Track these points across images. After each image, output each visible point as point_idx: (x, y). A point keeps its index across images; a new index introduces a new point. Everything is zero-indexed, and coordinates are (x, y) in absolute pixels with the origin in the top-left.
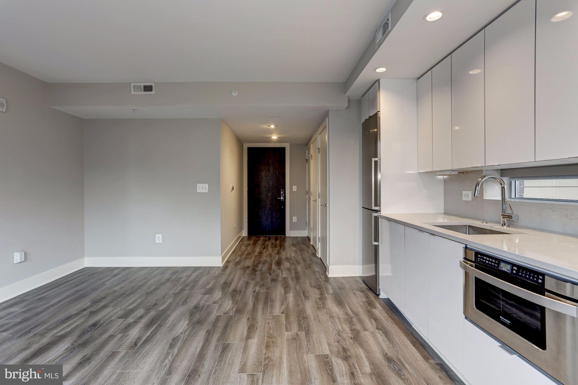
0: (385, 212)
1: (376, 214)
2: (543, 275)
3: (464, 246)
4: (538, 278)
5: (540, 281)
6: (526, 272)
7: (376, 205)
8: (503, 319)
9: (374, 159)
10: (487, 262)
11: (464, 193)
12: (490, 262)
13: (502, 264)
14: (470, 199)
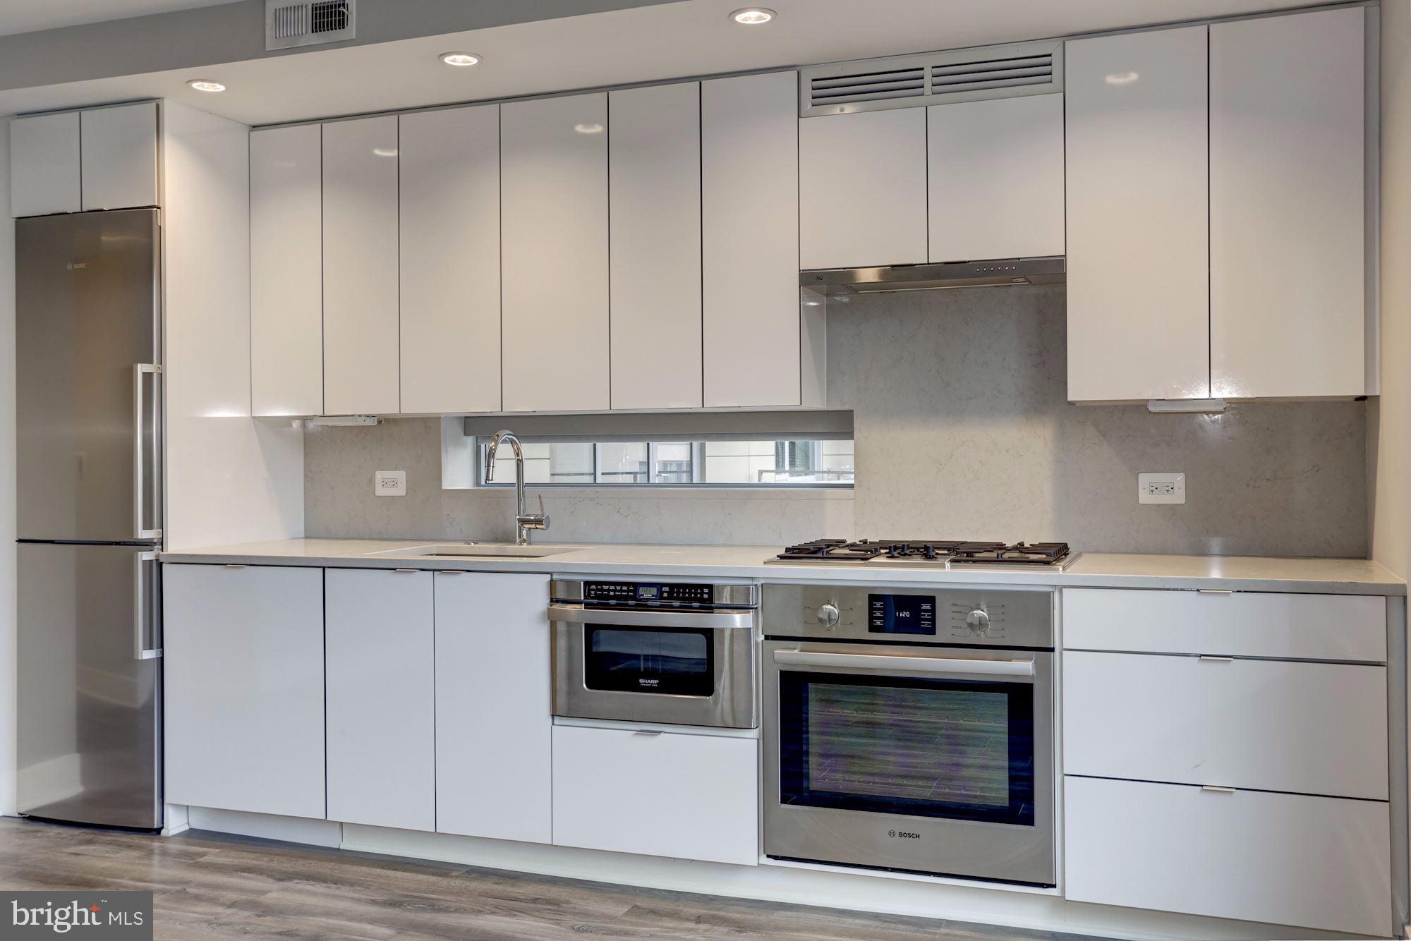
1: (146, 556)
2: (710, 587)
3: (548, 577)
4: (702, 593)
5: (706, 596)
6: (690, 590)
7: (148, 525)
8: (645, 683)
9: (141, 368)
10: (612, 593)
11: (380, 475)
12: (618, 591)
13: (641, 589)
14: (401, 491)
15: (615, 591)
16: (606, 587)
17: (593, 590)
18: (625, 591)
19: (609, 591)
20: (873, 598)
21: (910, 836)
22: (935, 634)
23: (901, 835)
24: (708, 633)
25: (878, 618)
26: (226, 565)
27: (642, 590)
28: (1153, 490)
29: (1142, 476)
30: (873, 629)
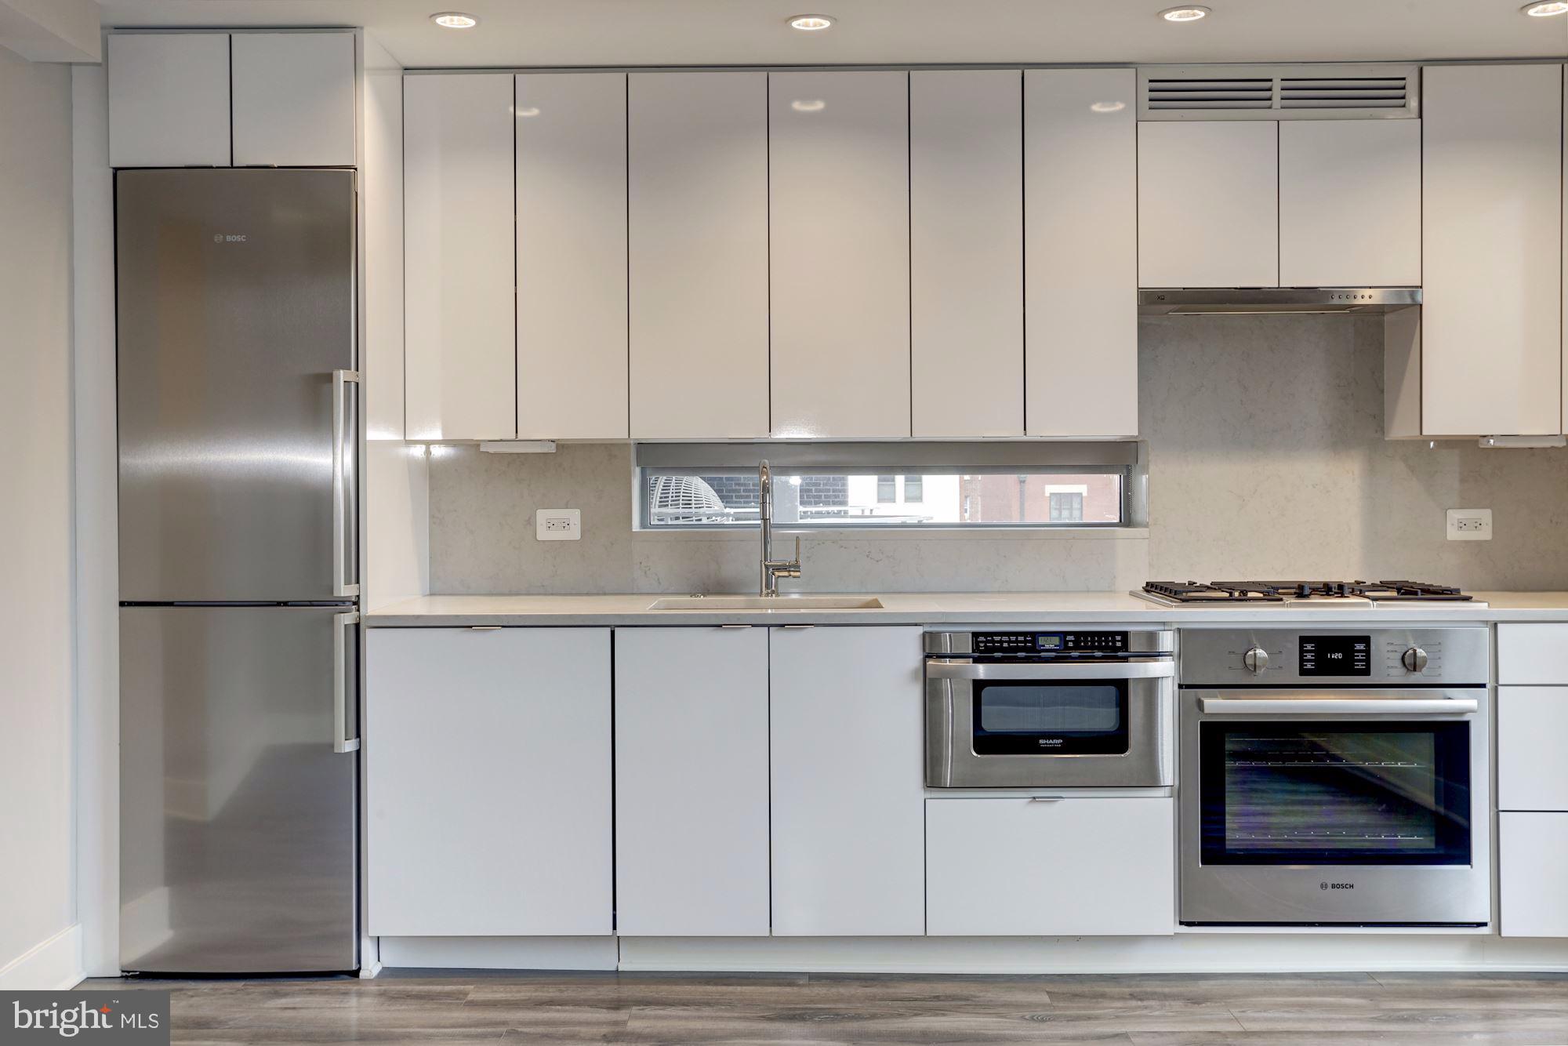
0: (375, 605)
1: (347, 619)
2: (1125, 635)
3: (920, 630)
4: (1114, 641)
5: (1119, 644)
6: (1100, 638)
8: (1046, 744)
9: (342, 376)
10: (1005, 645)
11: (542, 515)
12: (1013, 642)
13: (1040, 638)
14: (574, 533)
15: (1009, 642)
16: (997, 638)
17: (982, 642)
18: (1021, 642)
19: (1001, 642)
20: (1304, 640)
21: (1343, 886)
22: (1369, 675)
23: (1333, 886)
24: (1122, 685)
25: (1309, 661)
26: (471, 627)
27: (1041, 640)
28: (1462, 525)
29: (1450, 512)
30: (1303, 672)
